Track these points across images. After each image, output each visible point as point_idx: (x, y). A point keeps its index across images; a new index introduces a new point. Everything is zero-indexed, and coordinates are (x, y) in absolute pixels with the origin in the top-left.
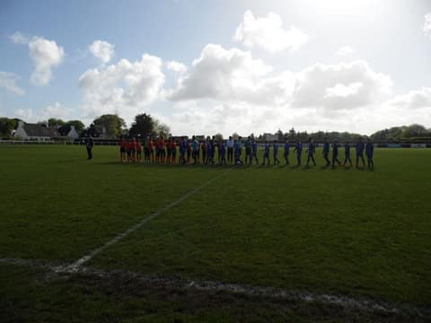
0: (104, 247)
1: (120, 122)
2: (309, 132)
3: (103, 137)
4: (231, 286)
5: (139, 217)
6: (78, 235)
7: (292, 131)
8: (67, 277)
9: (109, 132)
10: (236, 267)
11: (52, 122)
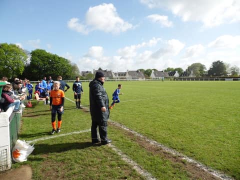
1: (202, 67)
3: (191, 76)
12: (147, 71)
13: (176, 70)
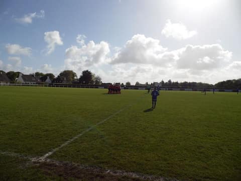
0: (60, 147)
1: (74, 74)
2: (179, 82)
3: (64, 83)
4: (131, 174)
5: (81, 130)
6: (47, 140)
7: (170, 81)
8: (38, 165)
9: (68, 80)
10: (135, 162)
11: (37, 74)
12: (9, 73)
13: (48, 75)
